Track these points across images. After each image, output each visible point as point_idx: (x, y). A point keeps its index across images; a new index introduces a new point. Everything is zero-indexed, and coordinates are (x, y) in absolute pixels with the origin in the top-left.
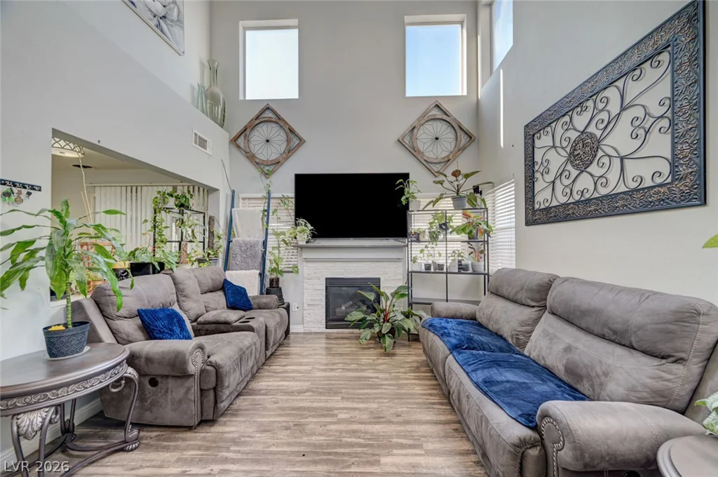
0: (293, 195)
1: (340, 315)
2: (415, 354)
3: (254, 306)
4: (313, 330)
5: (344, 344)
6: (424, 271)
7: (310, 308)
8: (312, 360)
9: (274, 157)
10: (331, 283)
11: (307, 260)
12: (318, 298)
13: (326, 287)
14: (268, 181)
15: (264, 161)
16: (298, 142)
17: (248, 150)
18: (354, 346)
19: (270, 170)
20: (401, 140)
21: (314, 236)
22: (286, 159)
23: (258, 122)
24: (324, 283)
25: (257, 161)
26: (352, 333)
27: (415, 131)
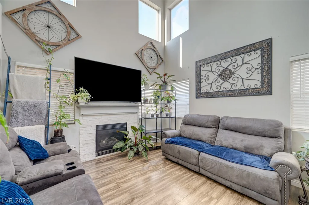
0: (73, 71)
1: (103, 146)
2: (156, 157)
3: (50, 154)
4: (87, 160)
5: (116, 162)
6: (151, 117)
7: (85, 146)
8: (110, 179)
9: (55, 40)
10: (99, 128)
11: (83, 115)
12: (91, 139)
13: (96, 131)
14: (49, 57)
15: (44, 41)
16: (76, 36)
17: (27, 28)
18: (122, 162)
19: (52, 49)
20: (137, 54)
21: (91, 100)
22: (66, 45)
23: (38, 8)
24: (95, 129)
25: (38, 39)
26: (112, 155)
27: (143, 51)
